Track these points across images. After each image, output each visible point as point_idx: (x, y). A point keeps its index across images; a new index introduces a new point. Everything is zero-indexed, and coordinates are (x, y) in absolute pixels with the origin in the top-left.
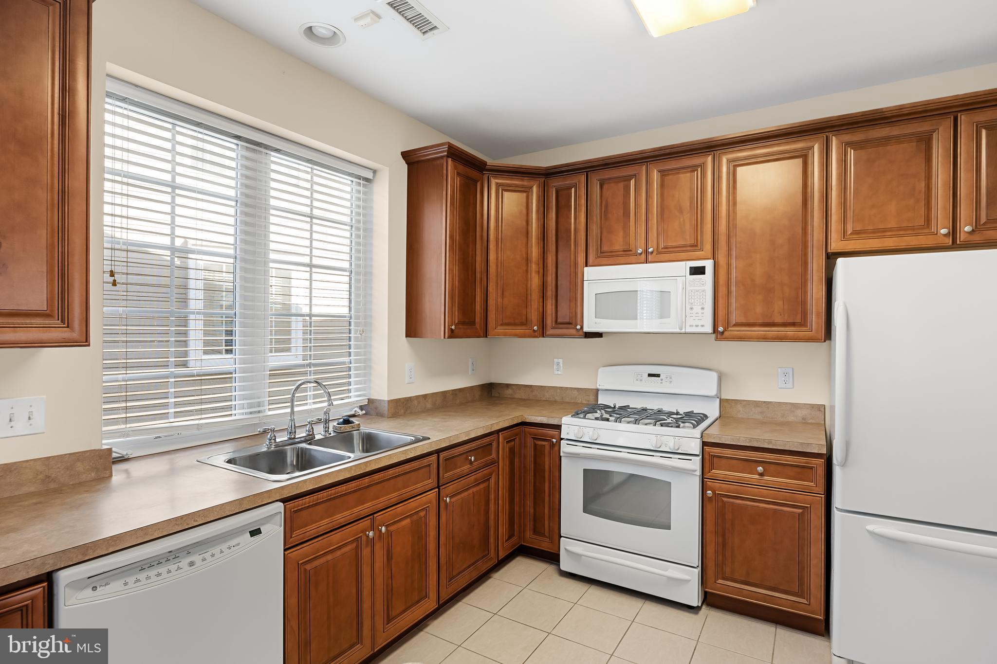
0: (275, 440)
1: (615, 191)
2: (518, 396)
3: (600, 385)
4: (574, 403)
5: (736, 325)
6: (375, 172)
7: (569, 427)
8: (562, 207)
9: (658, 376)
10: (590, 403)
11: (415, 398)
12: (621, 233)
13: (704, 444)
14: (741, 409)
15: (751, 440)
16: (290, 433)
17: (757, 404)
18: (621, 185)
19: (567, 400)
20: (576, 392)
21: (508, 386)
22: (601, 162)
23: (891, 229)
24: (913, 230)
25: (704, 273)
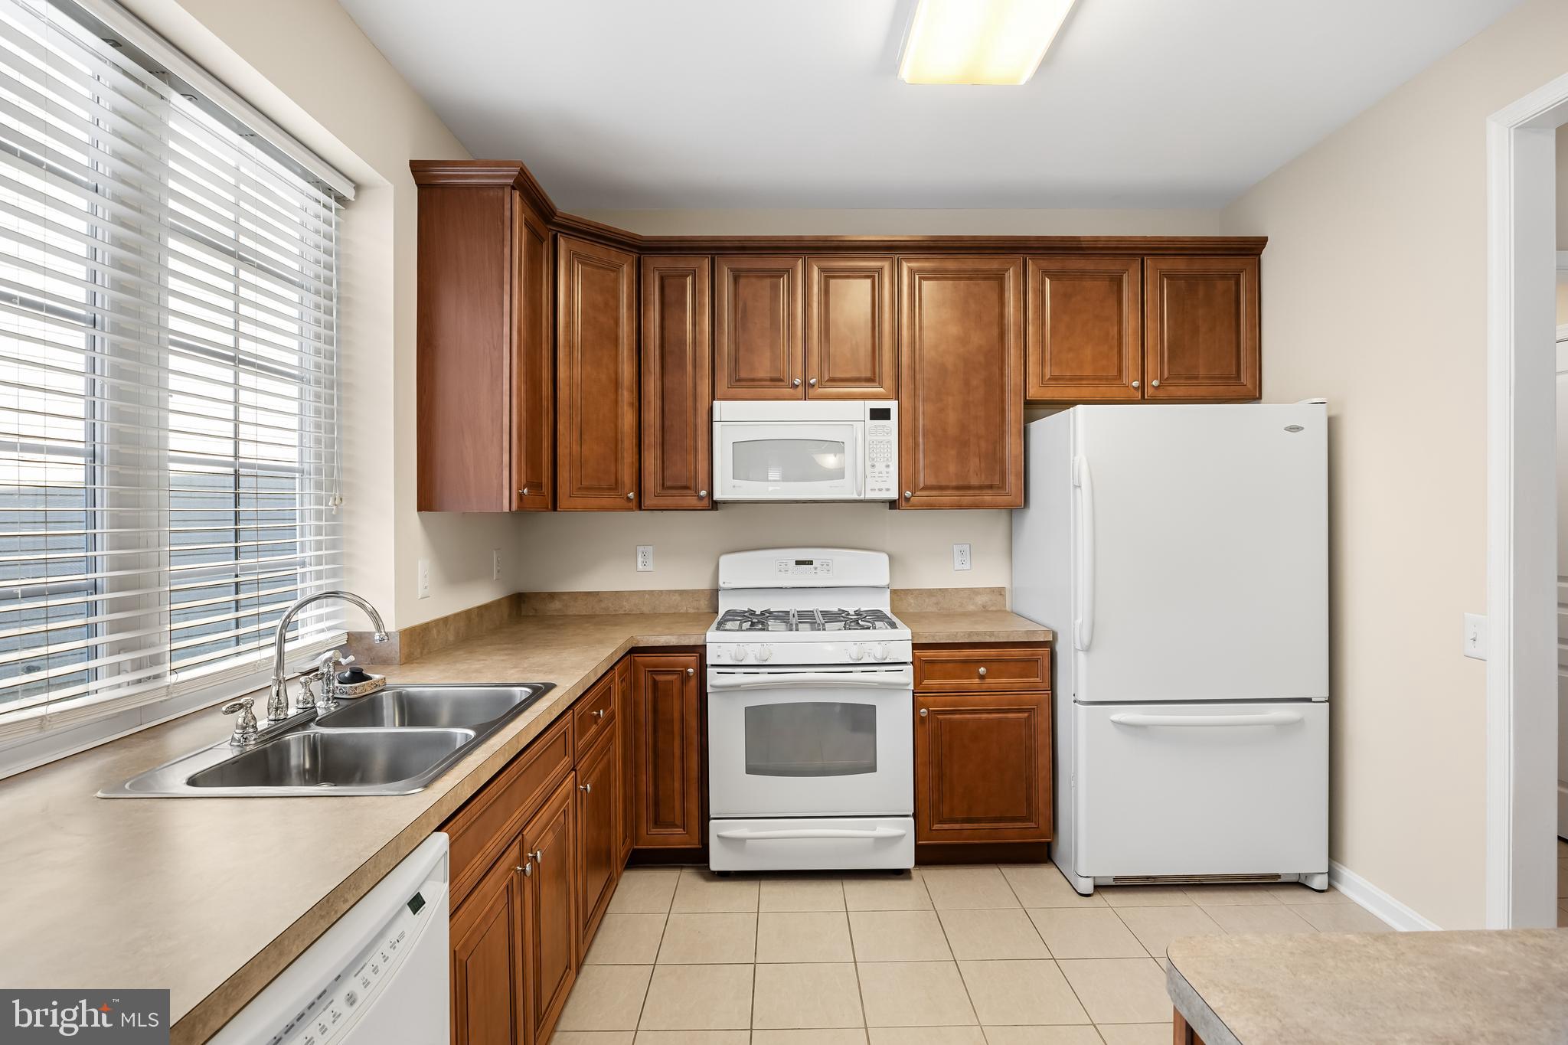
0: (254, 727)
1: (756, 290)
2: (572, 611)
3: (724, 583)
4: (674, 613)
5: (925, 488)
6: (358, 187)
7: (719, 647)
8: (670, 305)
9: (810, 563)
10: (701, 611)
11: (433, 624)
12: (768, 354)
13: (915, 646)
14: (912, 601)
15: (970, 634)
16: (277, 709)
17: (931, 593)
18: (767, 282)
19: (662, 610)
20: (677, 597)
21: (552, 596)
22: (737, 244)
23: (1087, 378)
24: (1109, 381)
25: (888, 418)
